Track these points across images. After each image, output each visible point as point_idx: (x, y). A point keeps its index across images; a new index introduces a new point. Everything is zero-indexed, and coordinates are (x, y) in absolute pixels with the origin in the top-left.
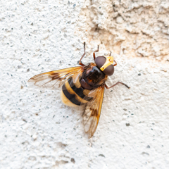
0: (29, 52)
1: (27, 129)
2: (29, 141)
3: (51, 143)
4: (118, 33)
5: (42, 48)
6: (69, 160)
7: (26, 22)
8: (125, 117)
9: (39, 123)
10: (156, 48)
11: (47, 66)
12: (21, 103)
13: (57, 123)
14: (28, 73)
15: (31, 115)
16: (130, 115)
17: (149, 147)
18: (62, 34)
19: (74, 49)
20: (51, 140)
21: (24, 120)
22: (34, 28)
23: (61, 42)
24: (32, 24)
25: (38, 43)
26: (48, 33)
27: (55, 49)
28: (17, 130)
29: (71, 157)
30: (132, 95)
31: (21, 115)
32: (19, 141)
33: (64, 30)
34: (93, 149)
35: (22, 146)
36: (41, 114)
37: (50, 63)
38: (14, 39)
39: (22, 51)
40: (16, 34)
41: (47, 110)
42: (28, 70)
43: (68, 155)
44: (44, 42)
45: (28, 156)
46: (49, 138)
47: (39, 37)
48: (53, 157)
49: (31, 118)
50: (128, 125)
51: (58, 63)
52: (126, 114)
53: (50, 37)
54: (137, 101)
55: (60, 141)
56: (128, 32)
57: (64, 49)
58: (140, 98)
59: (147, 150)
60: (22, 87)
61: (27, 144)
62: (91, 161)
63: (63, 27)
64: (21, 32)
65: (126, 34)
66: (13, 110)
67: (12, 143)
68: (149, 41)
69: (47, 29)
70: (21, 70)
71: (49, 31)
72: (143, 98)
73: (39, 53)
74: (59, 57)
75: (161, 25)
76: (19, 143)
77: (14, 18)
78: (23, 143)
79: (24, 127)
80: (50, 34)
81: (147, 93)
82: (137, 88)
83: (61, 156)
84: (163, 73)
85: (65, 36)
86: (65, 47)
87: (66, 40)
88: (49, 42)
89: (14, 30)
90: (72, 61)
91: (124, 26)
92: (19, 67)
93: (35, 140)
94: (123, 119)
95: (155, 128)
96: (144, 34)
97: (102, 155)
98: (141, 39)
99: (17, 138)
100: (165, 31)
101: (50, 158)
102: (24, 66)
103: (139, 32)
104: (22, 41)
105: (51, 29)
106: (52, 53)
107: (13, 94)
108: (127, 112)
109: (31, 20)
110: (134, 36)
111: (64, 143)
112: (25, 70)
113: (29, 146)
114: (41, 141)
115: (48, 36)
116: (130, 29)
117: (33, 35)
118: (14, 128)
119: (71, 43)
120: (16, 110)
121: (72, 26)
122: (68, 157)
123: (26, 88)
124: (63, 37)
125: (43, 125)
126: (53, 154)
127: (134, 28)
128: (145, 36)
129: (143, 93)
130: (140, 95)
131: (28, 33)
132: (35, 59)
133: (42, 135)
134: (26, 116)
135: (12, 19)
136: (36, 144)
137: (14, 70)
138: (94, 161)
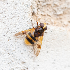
0: (11, 25)
1: (10, 57)
2: (11, 62)
3: (19, 62)
5: (16, 24)
7: (11, 13)
8: (46, 49)
9: (15, 54)
11: (18, 31)
12: (8, 47)
13: (22, 54)
14: (11, 34)
15: (12, 51)
16: (48, 48)
18: (24, 17)
19: (28, 23)
20: (19, 61)
21: (9, 54)
22: (14, 15)
23: (23, 21)
24: (13, 14)
25: (15, 21)
27: (21, 24)
28: (6, 58)
29: (27, 67)
30: (49, 40)
31: (8, 52)
32: (7, 62)
34: (35, 63)
36: (16, 51)
37: (19, 30)
38: (6, 21)
39: (9, 25)
40: (6, 19)
41: (18, 49)
42: (11, 33)
43: (25, 66)
44: (17, 21)
45: (11, 68)
46: (19, 60)
47: (15, 19)
49: (12, 52)
50: (47, 52)
51: (22, 29)
55: (23, 61)
56: (42, 15)
57: (24, 23)
58: (52, 41)
60: (9, 40)
62: (34, 68)
63: (24, 14)
66: (5, 50)
69: (18, 16)
70: (8, 33)
72: (53, 41)
73: (15, 26)
74: (22, 26)
76: (7, 63)
77: (6, 12)
78: (8, 63)
80: (19, 17)
81: (54, 39)
82: (51, 37)
83: (23, 67)
84: (60, 30)
85: (25, 18)
86: (25, 22)
87: (25, 20)
88: (19, 21)
89: (6, 17)
90: (27, 28)
92: (8, 32)
93: (13, 61)
94: (46, 50)
97: (38, 65)
99: (6, 61)
101: (19, 68)
104: (9, 21)
106: (20, 25)
107: (5, 43)
108: (47, 47)
109: (12, 12)
112: (10, 33)
113: (11, 64)
114: (15, 62)
115: (18, 19)
117: (13, 18)
118: (5, 57)
119: (27, 21)
120: (6, 50)
121: (27, 14)
122: (26, 67)
123: (10, 40)
124: (24, 18)
125: (16, 55)
126: (20, 66)
127: (44, 13)
128: (48, 16)
131: (11, 18)
132: (14, 28)
133: (16, 59)
134: (10, 52)
135: (5, 13)
136: (13, 63)
137: (6, 33)
138: (35, 68)
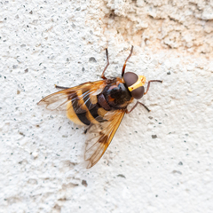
0: (27, 47)
1: (25, 144)
2: (28, 160)
3: (57, 162)
4: (138, 20)
5: (44, 43)
6: (79, 183)
7: (24, 10)
8: (150, 126)
9: (41, 137)
10: (188, 37)
11: (51, 65)
12: (17, 112)
13: (64, 136)
14: (27, 74)
15: (31, 127)
16: (157, 124)
17: (181, 163)
18: (70, 24)
19: (85, 42)
20: (56, 158)
21: (21, 134)
22: (34, 17)
23: (68, 34)
24: (31, 13)
25: (39, 36)
26: (51, 24)
27: (60, 44)
28: (13, 146)
29: (82, 179)
30: (159, 99)
31: (17, 127)
32: (15, 160)
33: (72, 19)
34: (110, 168)
35: (19, 167)
36: (44, 126)
37: (55, 61)
38: (7, 32)
39: (19, 47)
40: (10, 26)
41: (51, 121)
42: (27, 71)
43: (78, 176)
44: (46, 35)
45: (27, 179)
46: (54, 155)
47: (41, 28)
48: (60, 180)
49: (30, 130)
50: (154, 137)
51: (64, 61)
52: (152, 123)
53: (55, 29)
54: (166, 106)
55: (69, 159)
56: (151, 17)
57: (73, 43)
58: (169, 103)
59: (179, 168)
60: (18, 92)
61: (25, 163)
62: (107, 183)
63: (70, 15)
64: (16, 22)
65: (149, 20)
66: (7, 122)
67: (6, 163)
68: (178, 28)
69: (50, 18)
70: (18, 70)
71: (53, 21)
72: (173, 103)
73: (40, 48)
74: (66, 53)
75: (193, 8)
76: (15, 162)
77: (8, 5)
78: (20, 163)
79: (22, 142)
80: (54, 24)
81: (178, 97)
82: (166, 90)
83: (69, 178)
84: (199, 70)
85: (74, 26)
86: (73, 40)
87: (75, 31)
88: (53, 35)
89: (8, 21)
90: (83, 58)
91: (146, 10)
92: (14, 67)
93: (35, 158)
94: (149, 130)
95: (189, 139)
96: (171, 19)
97: (122, 176)
98: (168, 26)
99: (13, 156)
100: (198, 16)
101: (55, 181)
102: (20, 65)
103: (166, 17)
104: (19, 34)
105: (55, 18)
106: (57, 49)
107: (7, 101)
108: (153, 121)
109: (30, 7)
110: (158, 22)
111: (73, 161)
112: (23, 71)
113: (28, 166)
114: (43, 160)
115: (52, 27)
116: (154, 13)
117: (33, 27)
118: (9, 143)
119: (81, 35)
120: (11, 122)
121: (83, 14)
122: (78, 179)
123: (25, 93)
124: (70, 28)
125: (45, 139)
126: (59, 175)
127: (159, 12)
128: (172, 22)
129: (173, 96)
130: (170, 99)
131: (26, 24)
132: (36, 57)
133: (45, 152)
134: (23, 128)
135: (5, 7)
136: (37, 163)
137: (8, 70)
138: (111, 183)
